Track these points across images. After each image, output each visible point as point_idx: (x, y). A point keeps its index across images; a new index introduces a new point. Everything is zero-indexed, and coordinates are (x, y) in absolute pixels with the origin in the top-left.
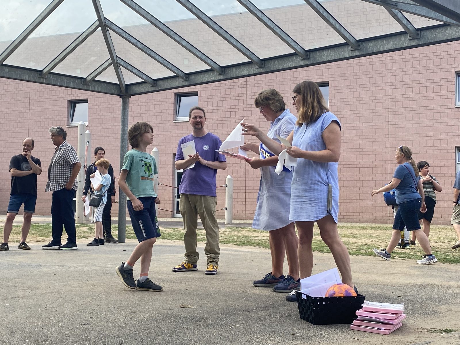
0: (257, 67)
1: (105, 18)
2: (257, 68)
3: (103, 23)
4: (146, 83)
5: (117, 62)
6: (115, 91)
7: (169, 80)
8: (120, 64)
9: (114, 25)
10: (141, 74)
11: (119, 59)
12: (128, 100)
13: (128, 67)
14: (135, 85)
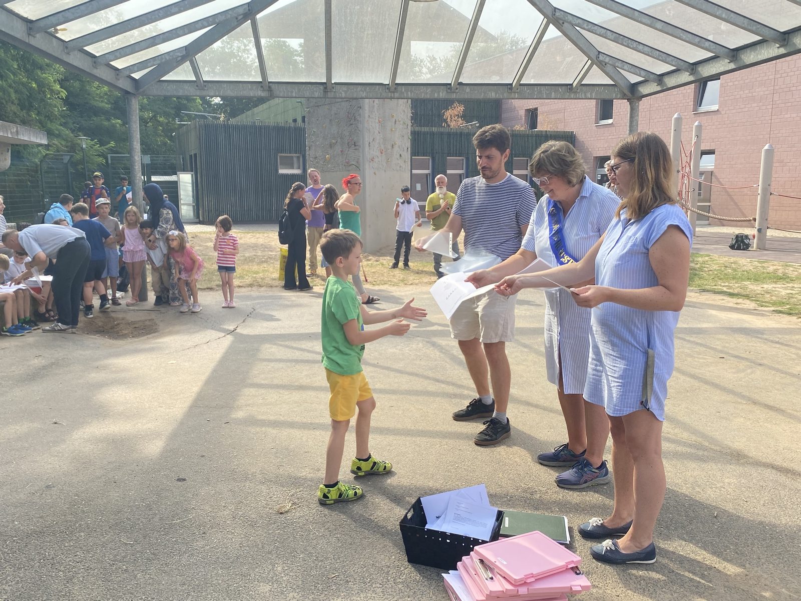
0: (778, 46)
1: (555, 8)
3: (550, 16)
4: (648, 81)
5: (598, 60)
6: (618, 94)
7: (675, 73)
8: (605, 62)
9: (568, 15)
10: (637, 70)
11: (602, 54)
12: (637, 104)
13: (617, 64)
14: (642, 84)
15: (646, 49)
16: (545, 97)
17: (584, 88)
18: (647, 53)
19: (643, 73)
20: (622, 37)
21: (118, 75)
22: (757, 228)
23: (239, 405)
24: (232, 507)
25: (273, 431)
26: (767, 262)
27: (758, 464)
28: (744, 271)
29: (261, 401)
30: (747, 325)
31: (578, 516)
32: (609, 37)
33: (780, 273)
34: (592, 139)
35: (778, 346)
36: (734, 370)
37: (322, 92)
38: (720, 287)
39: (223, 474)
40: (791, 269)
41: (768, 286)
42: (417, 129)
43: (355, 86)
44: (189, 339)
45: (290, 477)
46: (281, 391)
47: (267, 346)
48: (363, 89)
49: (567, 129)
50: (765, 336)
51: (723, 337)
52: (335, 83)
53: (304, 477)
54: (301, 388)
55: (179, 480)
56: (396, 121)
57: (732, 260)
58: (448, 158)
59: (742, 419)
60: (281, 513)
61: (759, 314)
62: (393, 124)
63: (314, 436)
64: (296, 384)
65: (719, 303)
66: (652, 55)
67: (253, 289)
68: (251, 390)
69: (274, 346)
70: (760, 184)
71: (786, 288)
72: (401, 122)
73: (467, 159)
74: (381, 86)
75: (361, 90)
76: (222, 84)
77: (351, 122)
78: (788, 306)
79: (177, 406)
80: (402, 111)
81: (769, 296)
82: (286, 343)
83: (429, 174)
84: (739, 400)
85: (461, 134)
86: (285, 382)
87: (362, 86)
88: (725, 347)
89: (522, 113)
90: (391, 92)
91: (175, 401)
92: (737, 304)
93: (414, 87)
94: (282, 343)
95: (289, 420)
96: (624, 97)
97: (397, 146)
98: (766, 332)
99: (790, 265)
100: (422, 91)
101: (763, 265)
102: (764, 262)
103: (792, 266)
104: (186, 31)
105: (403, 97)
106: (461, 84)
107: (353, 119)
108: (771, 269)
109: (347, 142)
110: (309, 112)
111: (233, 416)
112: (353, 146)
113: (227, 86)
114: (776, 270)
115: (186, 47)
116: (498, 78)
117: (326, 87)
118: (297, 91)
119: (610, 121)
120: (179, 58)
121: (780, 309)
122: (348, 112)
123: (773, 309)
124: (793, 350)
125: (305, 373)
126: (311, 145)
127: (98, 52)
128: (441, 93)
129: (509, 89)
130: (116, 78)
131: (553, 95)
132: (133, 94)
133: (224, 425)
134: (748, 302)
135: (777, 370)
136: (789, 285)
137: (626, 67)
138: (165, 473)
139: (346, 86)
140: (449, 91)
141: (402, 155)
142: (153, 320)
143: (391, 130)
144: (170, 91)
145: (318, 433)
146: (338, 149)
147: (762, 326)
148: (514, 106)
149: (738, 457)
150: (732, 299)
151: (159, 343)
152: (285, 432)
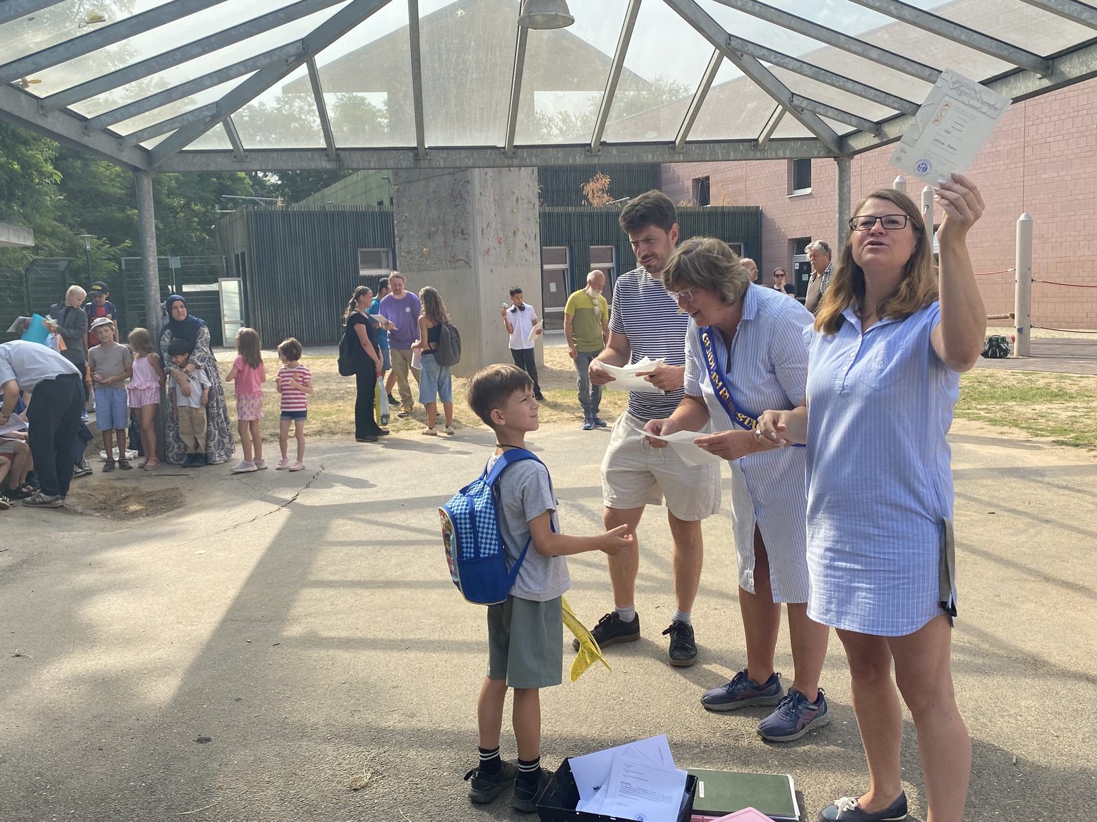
0: (1039, 76)
1: (730, 35)
2: (1040, 78)
3: (724, 46)
4: (862, 131)
5: (792, 104)
6: (820, 150)
7: (898, 120)
8: (801, 107)
9: (749, 43)
10: (846, 116)
11: (798, 97)
12: (848, 164)
13: (818, 110)
14: (853, 136)
15: (857, 87)
16: (720, 158)
17: (773, 144)
18: (859, 92)
19: (854, 120)
20: (823, 72)
21: (120, 144)
22: (1017, 327)
23: (295, 616)
24: (280, 783)
25: (344, 656)
26: (1034, 374)
27: (1065, 675)
28: (1005, 387)
29: (328, 608)
30: (1019, 464)
31: (808, 772)
32: (805, 72)
33: (1054, 388)
34: (785, 215)
35: (1066, 492)
36: (1011, 532)
37: (412, 160)
38: (975, 411)
39: (268, 728)
40: (1069, 381)
41: (1042, 407)
42: (547, 209)
43: (457, 151)
44: (227, 516)
45: (370, 729)
46: (359, 591)
47: (342, 521)
48: (469, 155)
49: (751, 204)
50: (1046, 479)
51: (989, 482)
52: (430, 148)
53: (391, 728)
54: (389, 584)
55: (200, 741)
56: (517, 199)
57: (988, 372)
58: (591, 247)
59: (1033, 605)
60: (355, 790)
61: (1034, 447)
62: (514, 203)
63: (405, 660)
64: (381, 579)
65: (977, 433)
66: (866, 95)
67: (323, 438)
68: (314, 590)
69: (350, 522)
70: (1016, 268)
71: (1066, 409)
72: (526, 201)
73: (618, 248)
74: (494, 150)
75: (468, 157)
76: (271, 153)
77: (456, 203)
78: (1073, 435)
79: (203, 621)
80: (526, 184)
81: (1044, 421)
82: (368, 517)
83: (567, 269)
84: (1025, 576)
85: (607, 214)
86: (364, 577)
87: (466, 151)
88: (992, 497)
89: (689, 184)
90: (508, 158)
91: (201, 613)
92: (1001, 433)
93: (539, 150)
94: (362, 516)
95: (369, 636)
96: (829, 154)
97: (521, 232)
98: (1048, 473)
99: (1066, 376)
100: (550, 155)
101: (1030, 377)
102: (1031, 373)
103: (1069, 378)
104: (216, 80)
105: (524, 163)
106: (604, 144)
107: (458, 197)
108: (1041, 382)
109: (451, 230)
110: (398, 190)
111: (285, 634)
112: (460, 235)
113: (277, 155)
114: (1048, 384)
115: (216, 102)
116: (655, 134)
117: (418, 153)
118: (376, 159)
119: (808, 191)
120: (208, 119)
121: (1061, 438)
122: (452, 189)
123: (1052, 439)
124: (1089, 498)
125: (393, 561)
126: (403, 235)
127: (89, 113)
128: (577, 157)
129: (672, 148)
130: (118, 149)
131: (732, 156)
132: (145, 171)
133: (271, 649)
134: (1016, 430)
135: (1072, 528)
136: (1069, 404)
137: (830, 114)
138: (180, 730)
139: (446, 151)
140: (588, 154)
141: (528, 246)
142: (177, 489)
143: (512, 211)
144: (199, 165)
145: (412, 654)
146: (440, 239)
147: (1041, 464)
148: (678, 176)
149: (1034, 666)
150: (994, 427)
151: (182, 523)
152: (365, 656)
